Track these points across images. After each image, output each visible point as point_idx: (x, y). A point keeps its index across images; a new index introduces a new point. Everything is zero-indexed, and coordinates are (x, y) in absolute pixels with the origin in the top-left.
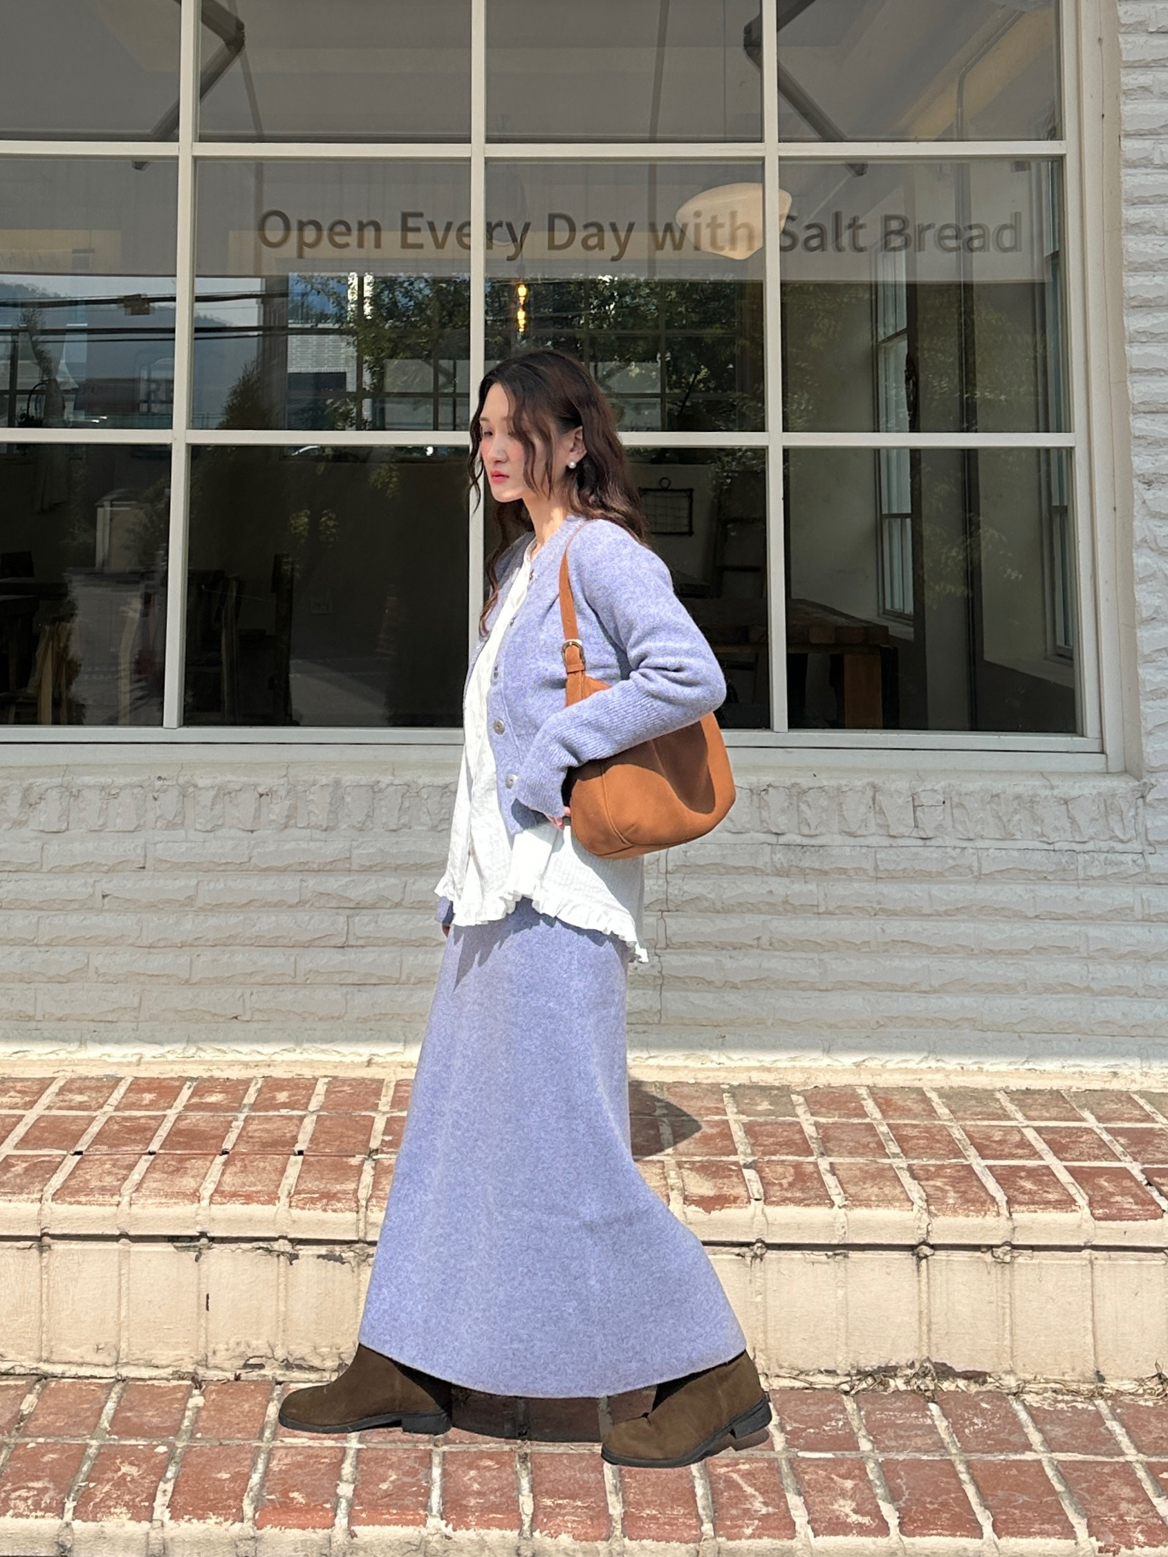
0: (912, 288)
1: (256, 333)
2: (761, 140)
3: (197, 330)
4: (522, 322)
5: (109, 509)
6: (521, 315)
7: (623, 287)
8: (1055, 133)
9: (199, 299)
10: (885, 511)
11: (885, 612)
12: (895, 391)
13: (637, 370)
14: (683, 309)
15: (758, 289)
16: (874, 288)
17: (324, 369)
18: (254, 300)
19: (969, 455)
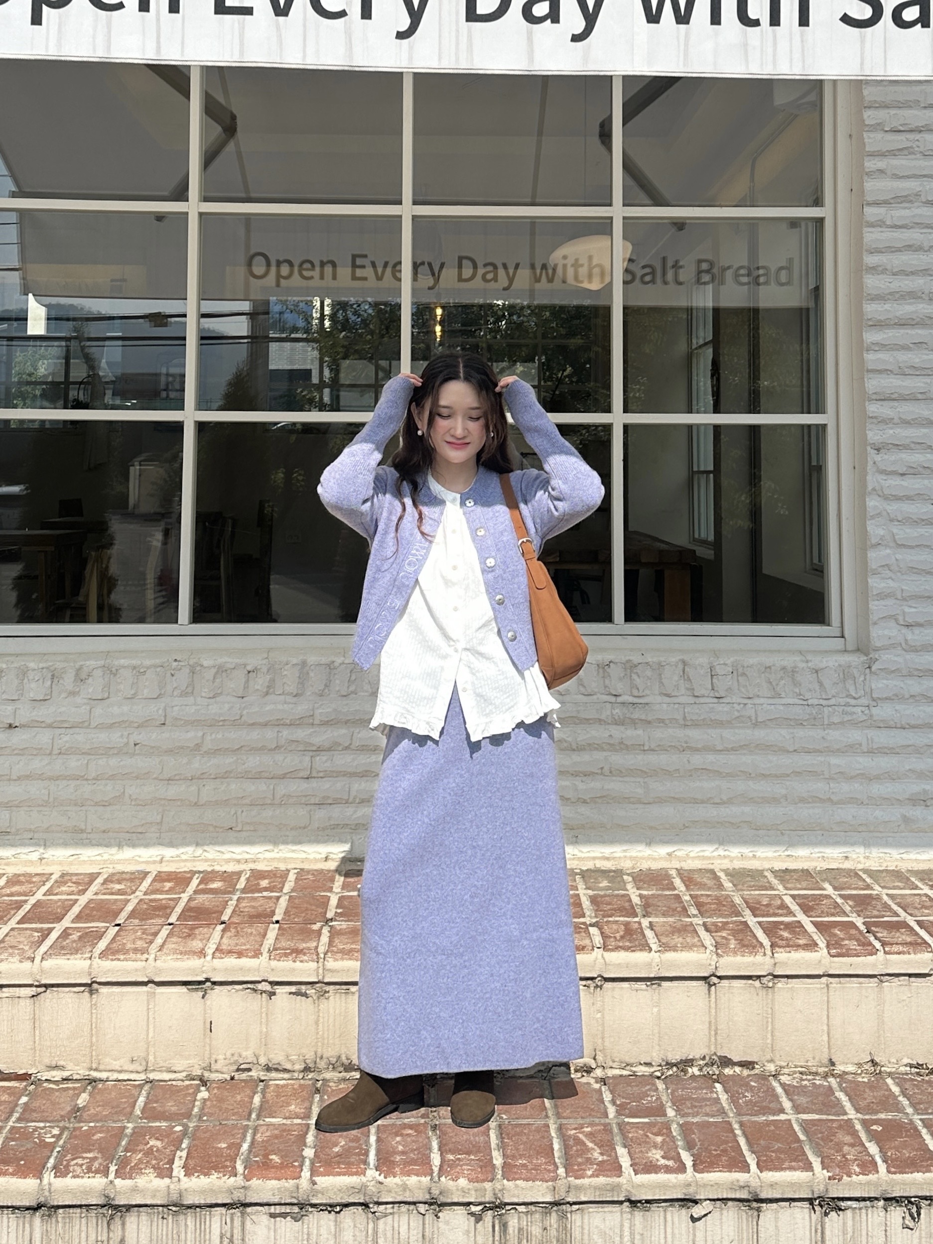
0: (716, 311)
1: (246, 341)
2: (610, 205)
3: (202, 338)
4: (438, 334)
5: (138, 467)
6: (438, 329)
7: (512, 309)
8: (818, 202)
9: (204, 316)
10: (695, 469)
11: (694, 539)
12: (703, 383)
13: (521, 369)
14: (554, 325)
15: (606, 312)
16: (689, 310)
17: (296, 367)
18: (244, 317)
19: (754, 429)
